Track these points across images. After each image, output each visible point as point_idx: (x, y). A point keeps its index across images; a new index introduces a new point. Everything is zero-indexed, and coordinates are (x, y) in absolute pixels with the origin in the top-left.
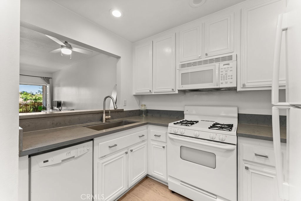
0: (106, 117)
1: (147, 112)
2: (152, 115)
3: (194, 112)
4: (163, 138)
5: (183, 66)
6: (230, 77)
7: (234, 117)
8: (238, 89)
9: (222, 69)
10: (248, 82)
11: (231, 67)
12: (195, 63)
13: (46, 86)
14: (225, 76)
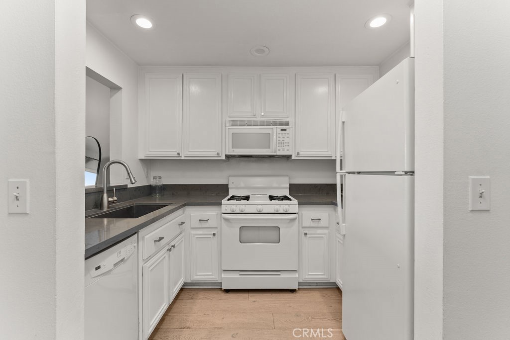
0: (110, 199)
1: (164, 188)
2: (173, 194)
3: (242, 185)
4: (210, 224)
5: (234, 123)
6: (287, 144)
7: (285, 188)
8: (293, 158)
9: (279, 134)
11: (288, 134)
12: (251, 122)
14: (282, 143)
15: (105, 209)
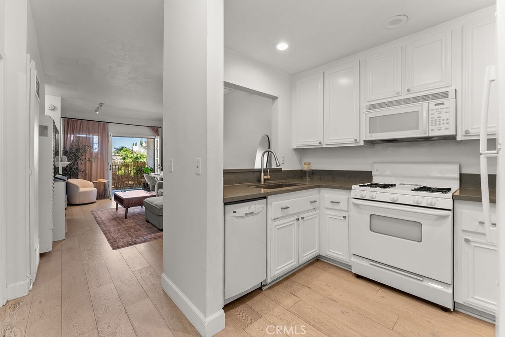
0: (265, 177)
1: (313, 173)
2: (320, 178)
3: (388, 172)
4: (341, 206)
5: (372, 107)
6: (445, 121)
7: (454, 179)
8: (459, 138)
9: (432, 110)
10: (474, 127)
11: (447, 108)
12: (392, 102)
13: (154, 139)
14: (437, 121)
15: (262, 183)
